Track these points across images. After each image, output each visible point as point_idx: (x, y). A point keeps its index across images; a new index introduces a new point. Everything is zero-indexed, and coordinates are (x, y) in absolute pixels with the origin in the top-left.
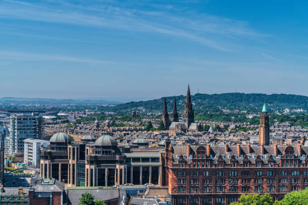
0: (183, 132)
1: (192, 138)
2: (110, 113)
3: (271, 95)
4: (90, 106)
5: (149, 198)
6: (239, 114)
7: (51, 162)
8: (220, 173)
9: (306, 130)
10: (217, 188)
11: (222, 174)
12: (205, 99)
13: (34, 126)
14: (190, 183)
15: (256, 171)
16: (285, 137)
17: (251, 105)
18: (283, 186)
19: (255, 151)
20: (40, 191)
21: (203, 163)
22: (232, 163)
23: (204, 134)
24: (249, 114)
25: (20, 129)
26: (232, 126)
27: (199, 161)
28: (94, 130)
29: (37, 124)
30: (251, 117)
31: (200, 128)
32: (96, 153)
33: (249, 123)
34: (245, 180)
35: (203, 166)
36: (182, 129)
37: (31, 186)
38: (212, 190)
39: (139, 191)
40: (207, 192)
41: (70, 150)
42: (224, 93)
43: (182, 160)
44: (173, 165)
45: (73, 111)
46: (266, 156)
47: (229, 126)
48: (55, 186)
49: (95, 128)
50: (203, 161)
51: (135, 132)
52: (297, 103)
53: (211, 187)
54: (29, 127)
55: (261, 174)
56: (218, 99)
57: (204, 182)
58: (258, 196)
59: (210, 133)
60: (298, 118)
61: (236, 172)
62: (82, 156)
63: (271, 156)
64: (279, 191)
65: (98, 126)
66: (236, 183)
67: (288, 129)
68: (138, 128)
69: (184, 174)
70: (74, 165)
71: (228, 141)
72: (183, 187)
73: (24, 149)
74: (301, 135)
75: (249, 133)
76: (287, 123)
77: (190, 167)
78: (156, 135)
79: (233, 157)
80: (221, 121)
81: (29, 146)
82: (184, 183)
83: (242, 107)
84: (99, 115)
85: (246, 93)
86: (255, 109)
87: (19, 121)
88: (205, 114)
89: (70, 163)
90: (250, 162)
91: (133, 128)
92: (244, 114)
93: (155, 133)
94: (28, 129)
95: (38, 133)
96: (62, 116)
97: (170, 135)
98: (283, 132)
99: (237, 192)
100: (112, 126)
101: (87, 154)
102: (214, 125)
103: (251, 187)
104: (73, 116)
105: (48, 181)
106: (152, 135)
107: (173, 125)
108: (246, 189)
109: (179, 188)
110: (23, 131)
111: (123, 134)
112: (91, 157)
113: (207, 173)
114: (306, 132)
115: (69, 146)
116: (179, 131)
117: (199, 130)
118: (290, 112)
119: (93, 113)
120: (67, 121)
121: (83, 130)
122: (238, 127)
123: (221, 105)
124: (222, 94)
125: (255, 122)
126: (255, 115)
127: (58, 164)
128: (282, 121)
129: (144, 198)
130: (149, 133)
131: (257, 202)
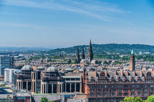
0: (88, 65)
1: (93, 67)
2: (46, 54)
3: (132, 45)
4: (35, 51)
5: (77, 99)
6: (115, 55)
7: (22, 81)
8: (113, 86)
9: (152, 63)
10: (111, 94)
11: (114, 87)
12: (97, 47)
13: (10, 61)
14: (97, 91)
15: (131, 85)
16: (142, 67)
17: (122, 50)
18: (146, 93)
19: (131, 74)
20: (19, 96)
21: (104, 81)
22: (119, 81)
23: (99, 65)
24: (121, 55)
25: (2, 63)
26: (113, 61)
27: (101, 80)
28: (40, 64)
29: (11, 60)
30: (122, 56)
31: (97, 62)
32: (47, 76)
33: (122, 60)
34: (126, 90)
35: (104, 82)
36: (87, 63)
37: (14, 93)
38: (108, 95)
39: (71, 96)
40: (106, 96)
41: (32, 74)
42: (107, 44)
43: (93, 79)
44: (88, 82)
45: (27, 54)
46: (136, 77)
47: (111, 61)
48: (27, 93)
49: (41, 62)
50: (104, 80)
51: (62, 65)
52: (146, 49)
53: (108, 93)
54: (7, 62)
55: (134, 87)
56: (104, 47)
57: (104, 91)
58: (134, 98)
59: (102, 65)
60: (147, 57)
61: (121, 86)
62: (39, 78)
63: (139, 77)
64: (143, 95)
65: (42, 61)
66: (121, 91)
67: (143, 63)
68: (63, 62)
69: (93, 87)
70: (34, 82)
71: (112, 69)
72: (93, 94)
73: (4, 74)
74: (150, 66)
75: (123, 65)
76: (142, 60)
77: (97, 83)
78: (74, 66)
79: (119, 78)
80: (107, 59)
81: (7, 72)
82: (93, 91)
83: (117, 51)
84: (41, 55)
85: (118, 44)
86: (124, 52)
87: (2, 59)
88: (97, 55)
89: (32, 81)
90: (128, 80)
91: (61, 62)
92: (118, 55)
93: (73, 65)
94: (6, 63)
95: (12, 65)
96: (21, 56)
97: (81, 66)
98: (141, 64)
99: (121, 96)
100: (49, 61)
101: (42, 76)
102: (103, 61)
103: (129, 93)
104: (27, 56)
105: (23, 91)
106: (72, 66)
107: (82, 61)
108: (126, 94)
109: (91, 94)
110: (4, 64)
111: (56, 66)
112: (44, 78)
113: (106, 86)
114: (153, 64)
115: (32, 72)
116: (86, 64)
117: (96, 64)
118: (142, 54)
119: (37, 54)
120: (25, 59)
121: (34, 64)
122: (116, 62)
123: (105, 50)
124: (106, 44)
125: (125, 59)
126: (124, 55)
127: (26, 82)
128: (139, 59)
129: (74, 99)
130: (70, 65)
131: (133, 101)
